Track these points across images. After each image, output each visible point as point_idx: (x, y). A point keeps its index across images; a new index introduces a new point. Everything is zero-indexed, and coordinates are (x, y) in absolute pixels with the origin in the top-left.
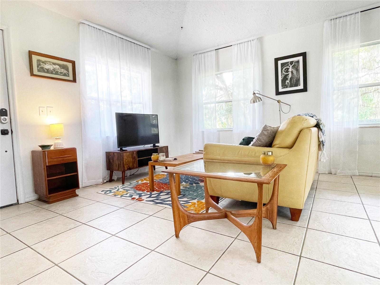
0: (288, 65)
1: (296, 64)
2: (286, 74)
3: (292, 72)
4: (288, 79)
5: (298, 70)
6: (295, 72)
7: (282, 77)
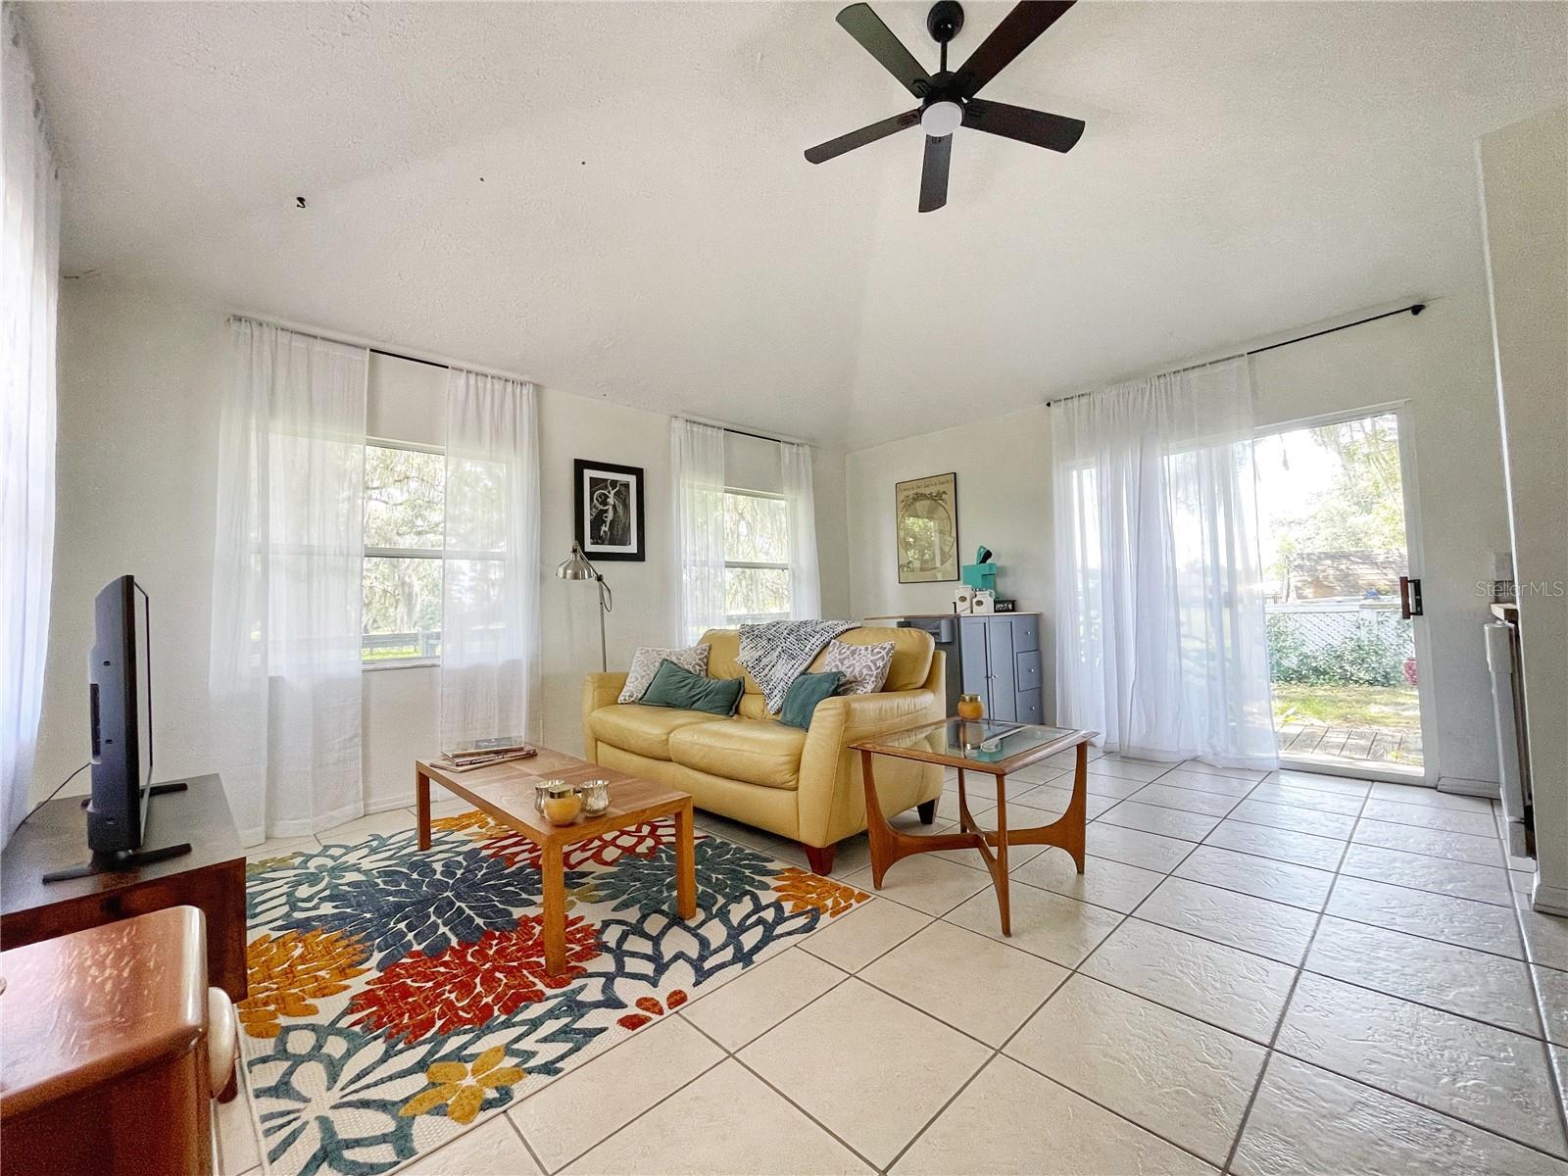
0: (606, 487)
1: (623, 489)
2: (601, 507)
3: (614, 506)
4: (605, 522)
5: (626, 506)
6: (620, 509)
7: (591, 515)
